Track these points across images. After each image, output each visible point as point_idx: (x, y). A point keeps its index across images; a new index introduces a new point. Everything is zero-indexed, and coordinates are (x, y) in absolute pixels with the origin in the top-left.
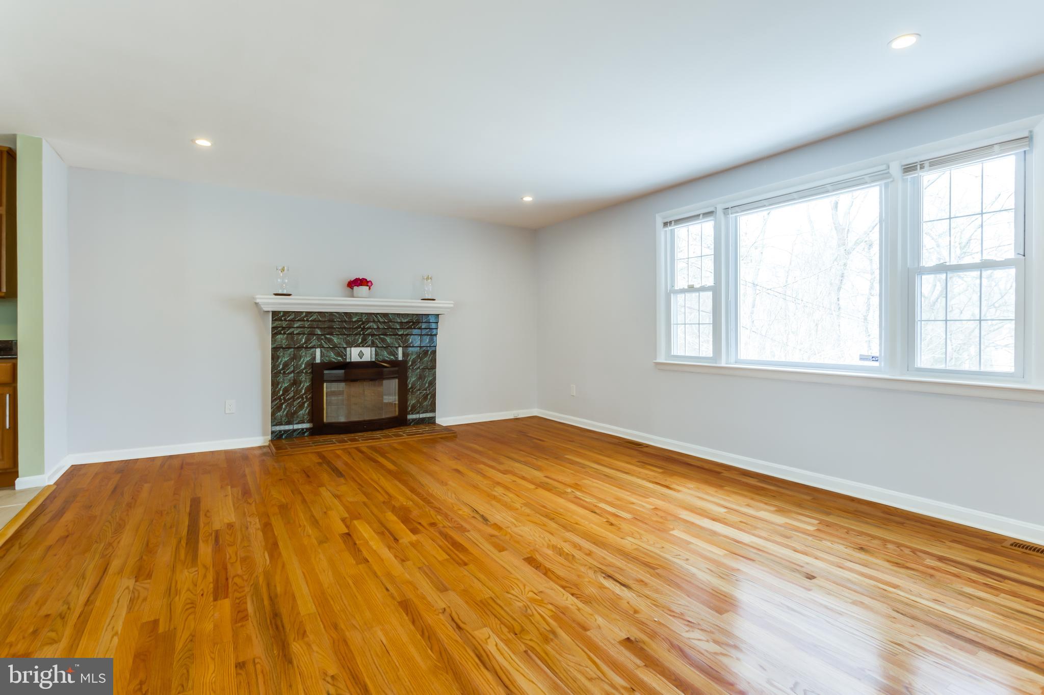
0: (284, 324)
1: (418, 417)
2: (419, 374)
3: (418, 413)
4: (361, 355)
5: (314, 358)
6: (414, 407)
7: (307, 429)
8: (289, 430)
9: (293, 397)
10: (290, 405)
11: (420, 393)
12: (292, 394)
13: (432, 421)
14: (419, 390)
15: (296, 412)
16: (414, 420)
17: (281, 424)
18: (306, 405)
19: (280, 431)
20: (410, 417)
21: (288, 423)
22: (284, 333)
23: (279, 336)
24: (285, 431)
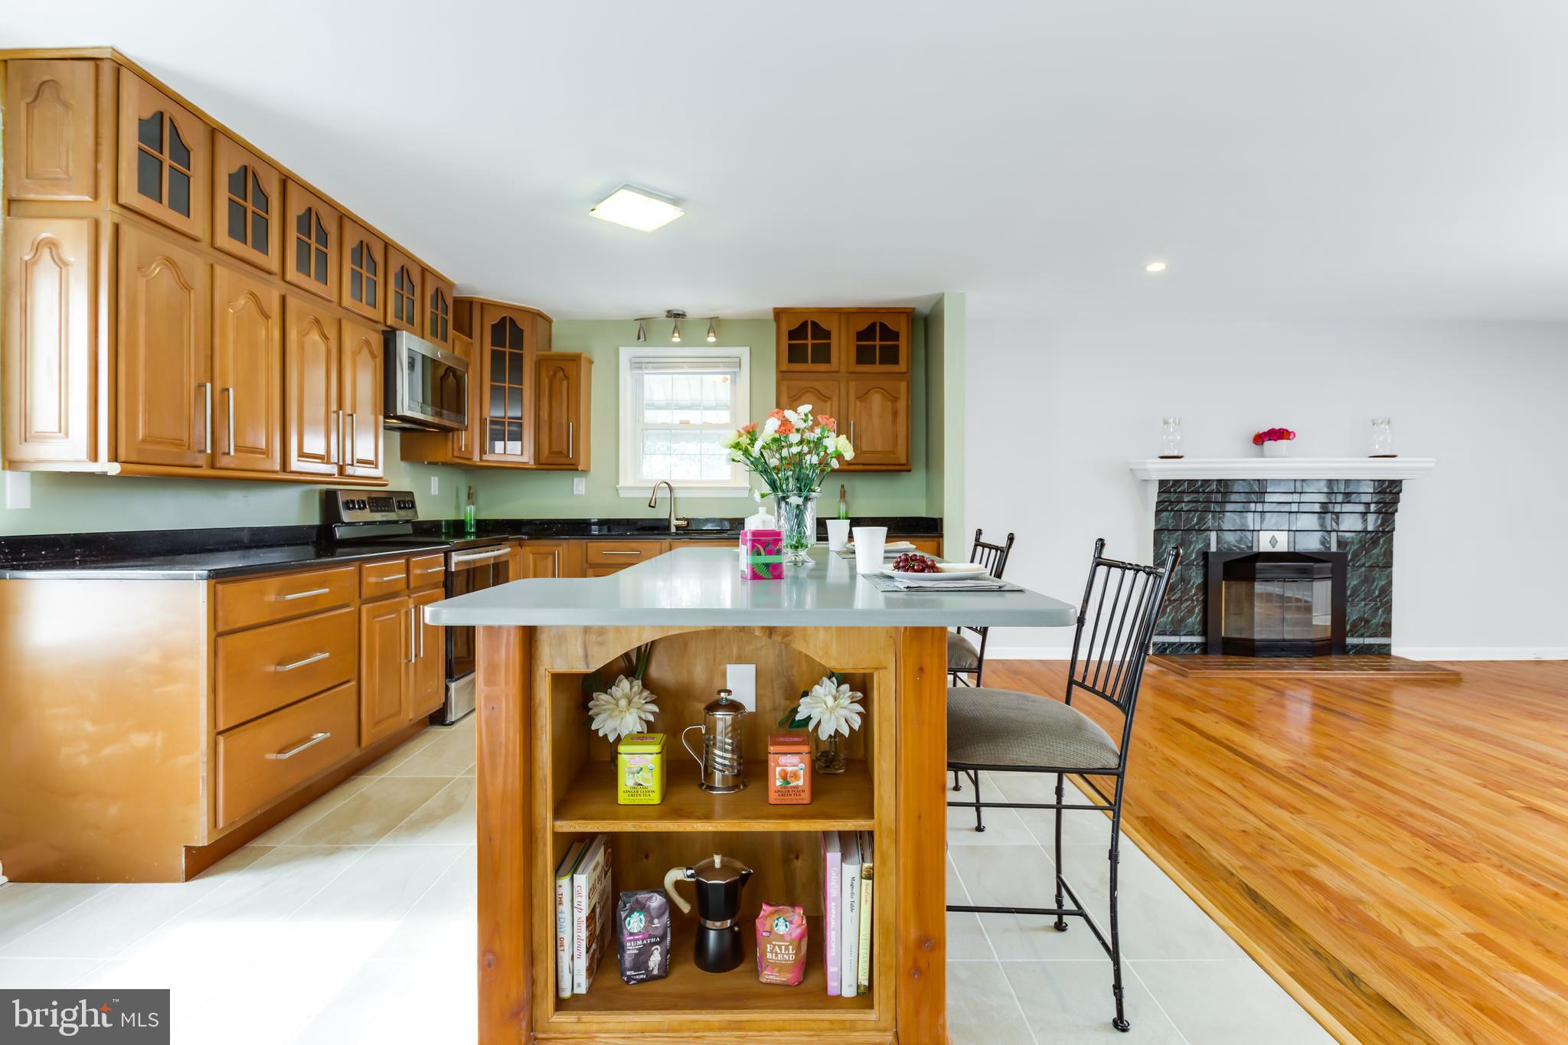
0: (1173, 497)
1: (1362, 642)
2: (1363, 574)
3: (1362, 636)
4: (1273, 542)
5: (1208, 545)
6: (1354, 625)
7: (1197, 644)
8: (1174, 644)
9: (1181, 597)
10: (1177, 610)
11: (1366, 605)
12: (1178, 595)
13: (1384, 651)
14: (1364, 600)
15: (1183, 620)
16: (1354, 646)
17: (1165, 634)
18: (1197, 610)
19: (1164, 644)
20: (1350, 641)
21: (1174, 633)
22: (1172, 510)
23: (1164, 514)
24: (1171, 644)
